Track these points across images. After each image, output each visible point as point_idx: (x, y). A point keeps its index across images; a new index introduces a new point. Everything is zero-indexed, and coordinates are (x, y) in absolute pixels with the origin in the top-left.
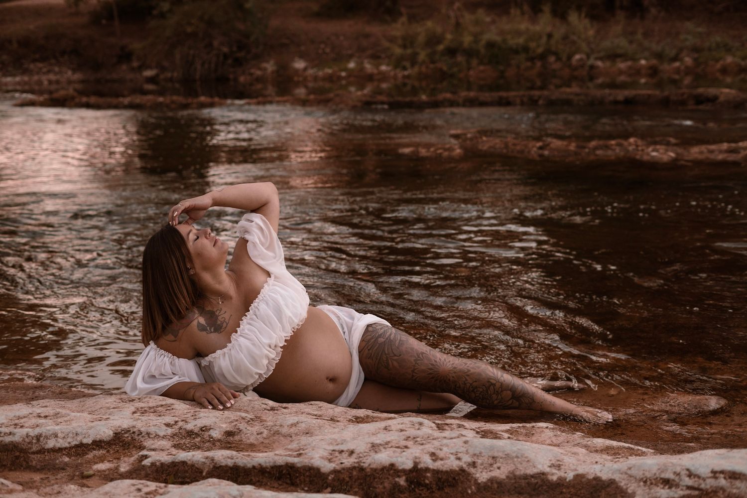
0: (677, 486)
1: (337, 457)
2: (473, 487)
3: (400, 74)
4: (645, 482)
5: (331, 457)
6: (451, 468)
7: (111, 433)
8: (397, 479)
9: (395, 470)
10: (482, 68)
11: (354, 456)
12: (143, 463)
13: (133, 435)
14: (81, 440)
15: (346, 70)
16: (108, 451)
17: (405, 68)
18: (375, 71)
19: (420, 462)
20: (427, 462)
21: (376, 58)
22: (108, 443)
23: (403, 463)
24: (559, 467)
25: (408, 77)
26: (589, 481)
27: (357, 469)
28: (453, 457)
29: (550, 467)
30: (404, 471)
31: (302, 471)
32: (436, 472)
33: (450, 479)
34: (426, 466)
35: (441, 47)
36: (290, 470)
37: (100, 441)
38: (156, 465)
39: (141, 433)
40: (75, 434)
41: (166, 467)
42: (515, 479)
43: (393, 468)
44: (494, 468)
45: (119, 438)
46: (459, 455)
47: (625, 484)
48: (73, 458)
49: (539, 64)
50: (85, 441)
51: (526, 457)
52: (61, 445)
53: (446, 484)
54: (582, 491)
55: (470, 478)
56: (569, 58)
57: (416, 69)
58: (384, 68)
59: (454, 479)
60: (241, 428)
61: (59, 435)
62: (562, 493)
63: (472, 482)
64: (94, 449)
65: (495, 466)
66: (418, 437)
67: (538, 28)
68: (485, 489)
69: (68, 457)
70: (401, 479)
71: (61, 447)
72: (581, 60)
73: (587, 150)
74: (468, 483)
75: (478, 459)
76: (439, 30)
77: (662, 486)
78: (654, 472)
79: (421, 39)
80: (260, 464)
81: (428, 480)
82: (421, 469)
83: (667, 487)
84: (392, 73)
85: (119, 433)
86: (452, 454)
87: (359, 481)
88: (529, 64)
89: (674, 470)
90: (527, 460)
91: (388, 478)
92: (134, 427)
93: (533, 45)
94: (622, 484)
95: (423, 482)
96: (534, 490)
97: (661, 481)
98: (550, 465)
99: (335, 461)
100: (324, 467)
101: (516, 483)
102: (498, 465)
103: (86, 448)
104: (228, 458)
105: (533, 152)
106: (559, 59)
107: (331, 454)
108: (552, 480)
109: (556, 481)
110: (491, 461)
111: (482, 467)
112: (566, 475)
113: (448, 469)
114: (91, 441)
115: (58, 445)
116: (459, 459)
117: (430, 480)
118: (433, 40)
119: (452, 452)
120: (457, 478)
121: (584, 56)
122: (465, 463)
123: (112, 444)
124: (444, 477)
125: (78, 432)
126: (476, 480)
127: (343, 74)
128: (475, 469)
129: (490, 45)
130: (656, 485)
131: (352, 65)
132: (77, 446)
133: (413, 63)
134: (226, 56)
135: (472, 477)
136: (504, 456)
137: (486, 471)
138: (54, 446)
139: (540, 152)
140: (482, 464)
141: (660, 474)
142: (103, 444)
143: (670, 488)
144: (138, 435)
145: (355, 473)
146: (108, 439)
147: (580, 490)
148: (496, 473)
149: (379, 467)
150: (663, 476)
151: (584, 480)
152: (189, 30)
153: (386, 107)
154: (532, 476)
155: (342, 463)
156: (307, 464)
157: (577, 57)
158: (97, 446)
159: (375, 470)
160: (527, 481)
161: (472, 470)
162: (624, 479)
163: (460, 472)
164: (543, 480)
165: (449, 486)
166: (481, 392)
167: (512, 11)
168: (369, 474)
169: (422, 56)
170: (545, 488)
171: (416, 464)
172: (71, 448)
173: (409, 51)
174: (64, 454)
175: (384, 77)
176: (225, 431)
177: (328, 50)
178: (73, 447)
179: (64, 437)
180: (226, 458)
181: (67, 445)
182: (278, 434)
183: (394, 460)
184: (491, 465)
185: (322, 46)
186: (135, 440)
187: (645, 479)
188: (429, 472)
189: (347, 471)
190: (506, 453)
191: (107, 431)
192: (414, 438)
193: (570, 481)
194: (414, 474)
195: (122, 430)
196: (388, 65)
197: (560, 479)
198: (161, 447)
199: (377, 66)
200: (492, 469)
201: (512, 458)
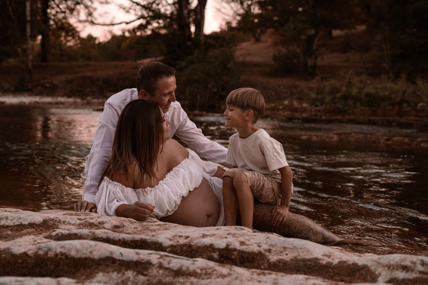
0: (413, 271)
1: (176, 239)
2: (266, 265)
3: (314, 109)
4: (389, 267)
5: (173, 238)
6: (252, 251)
7: (42, 220)
8: (212, 254)
9: (212, 248)
10: (363, 108)
11: (189, 239)
12: (51, 234)
13: (55, 222)
14: (22, 222)
15: (282, 105)
16: (36, 230)
17: (317, 106)
18: (299, 107)
19: (231, 245)
20: (236, 245)
21: (301, 99)
22: (38, 226)
23: (219, 245)
24: (329, 256)
25: (319, 111)
26: (349, 265)
27: (187, 246)
28: (255, 245)
29: (323, 255)
30: (219, 249)
31: (150, 244)
32: (241, 252)
33: (250, 257)
34: (234, 247)
35: (339, 95)
36: (143, 243)
37: (33, 224)
38: (58, 236)
39: (60, 221)
40: (19, 218)
41: (64, 237)
42: (296, 261)
43: (212, 247)
44: (283, 254)
45: (45, 223)
46: (260, 244)
47: (375, 268)
48: (14, 232)
49: (397, 108)
50: (24, 223)
51: (307, 249)
52: (9, 224)
53: (246, 260)
54: (343, 272)
55: (264, 258)
56: (416, 104)
57: (323, 107)
58: (305, 105)
59: (253, 258)
60: (125, 224)
61: (9, 218)
62: (328, 272)
63: (266, 261)
64: (28, 228)
65: (284, 253)
66: (236, 234)
67: (397, 87)
68: (273, 267)
69: (11, 231)
70: (215, 254)
71: (8, 225)
72: (423, 106)
73: (415, 143)
74: (263, 261)
75: (273, 248)
76: (338, 85)
77: (401, 270)
78: (396, 261)
79: (328, 89)
80: (124, 238)
81: (234, 256)
82: (231, 249)
83: (405, 271)
84: (309, 108)
85: (47, 220)
86: (256, 243)
87: (187, 253)
88: (391, 107)
89: (411, 260)
90: (307, 250)
91: (206, 253)
92: (57, 218)
93: (394, 96)
94: (372, 268)
95: (230, 257)
96: (308, 269)
97: (401, 267)
98: (323, 254)
99: (174, 241)
100: (165, 243)
101: (296, 263)
102: (287, 252)
103: (24, 227)
104: (104, 233)
105: (381, 142)
106: (409, 105)
107: (173, 237)
108: (322, 263)
109: (325, 264)
110: (282, 249)
111: (275, 253)
112: (333, 261)
113: (250, 251)
114: (28, 223)
115: (7, 224)
116: (260, 246)
117: (236, 256)
118: (334, 91)
119: (256, 242)
120: (255, 257)
121: (425, 104)
122: (263, 249)
123: (40, 226)
124: (246, 256)
125: (21, 217)
126: (268, 260)
127: (281, 107)
128: (270, 253)
129: (368, 95)
130: (397, 269)
131: (286, 102)
132: (18, 225)
133: (322, 103)
134: (215, 94)
135: (266, 258)
136: (292, 247)
137: (277, 255)
138: (4, 224)
139: (386, 142)
140: (275, 251)
141: (401, 262)
142: (35, 226)
143: (407, 272)
144: (58, 222)
145: (185, 248)
146: (39, 223)
147: (341, 271)
148: (284, 257)
149: (202, 246)
150: (403, 263)
151: (345, 265)
152: (195, 77)
153: (300, 121)
154: (309, 260)
155: (178, 242)
156: (154, 240)
157: (421, 104)
158: (31, 226)
159: (199, 247)
160: (304, 263)
161: (267, 254)
162: (374, 265)
163: (258, 254)
164: (315, 263)
165: (249, 262)
166: (305, 234)
167: (383, 76)
168: (195, 249)
169: (327, 99)
170: (316, 268)
171: (228, 245)
172: (14, 226)
173: (320, 96)
174: (9, 229)
175: (304, 110)
176: (114, 225)
177: (273, 94)
178: (16, 226)
179: (12, 220)
180: (103, 233)
181: (12, 224)
182: (147, 229)
183: (213, 242)
184: (282, 252)
185: (270, 91)
186: (55, 225)
187: (389, 265)
188: (236, 251)
189: (181, 247)
190: (294, 245)
191: (39, 218)
192: (234, 234)
193: (335, 265)
194: (225, 251)
195: (49, 219)
196: (307, 103)
197: (328, 263)
198: (68, 229)
199: (301, 104)
200: (281, 254)
201: (297, 249)
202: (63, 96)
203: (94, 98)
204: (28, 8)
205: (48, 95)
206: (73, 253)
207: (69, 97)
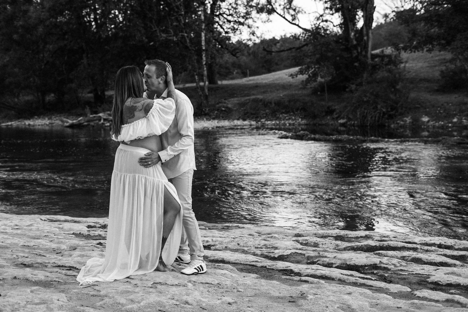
15: (452, 122)
127: (450, 125)
131: (455, 120)
134: (384, 114)
152: (365, 99)
177: (442, 111)
185: (439, 109)
202: (238, 119)
203: (267, 120)
204: (203, 38)
205: (224, 118)
206: (392, 245)
207: (244, 120)
